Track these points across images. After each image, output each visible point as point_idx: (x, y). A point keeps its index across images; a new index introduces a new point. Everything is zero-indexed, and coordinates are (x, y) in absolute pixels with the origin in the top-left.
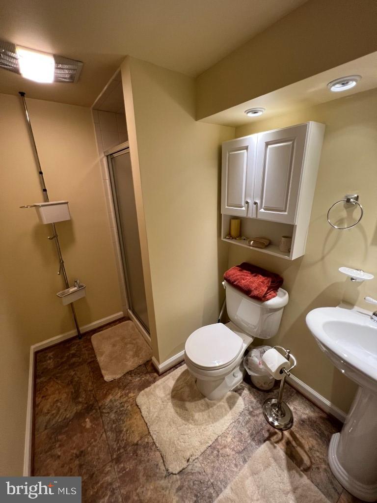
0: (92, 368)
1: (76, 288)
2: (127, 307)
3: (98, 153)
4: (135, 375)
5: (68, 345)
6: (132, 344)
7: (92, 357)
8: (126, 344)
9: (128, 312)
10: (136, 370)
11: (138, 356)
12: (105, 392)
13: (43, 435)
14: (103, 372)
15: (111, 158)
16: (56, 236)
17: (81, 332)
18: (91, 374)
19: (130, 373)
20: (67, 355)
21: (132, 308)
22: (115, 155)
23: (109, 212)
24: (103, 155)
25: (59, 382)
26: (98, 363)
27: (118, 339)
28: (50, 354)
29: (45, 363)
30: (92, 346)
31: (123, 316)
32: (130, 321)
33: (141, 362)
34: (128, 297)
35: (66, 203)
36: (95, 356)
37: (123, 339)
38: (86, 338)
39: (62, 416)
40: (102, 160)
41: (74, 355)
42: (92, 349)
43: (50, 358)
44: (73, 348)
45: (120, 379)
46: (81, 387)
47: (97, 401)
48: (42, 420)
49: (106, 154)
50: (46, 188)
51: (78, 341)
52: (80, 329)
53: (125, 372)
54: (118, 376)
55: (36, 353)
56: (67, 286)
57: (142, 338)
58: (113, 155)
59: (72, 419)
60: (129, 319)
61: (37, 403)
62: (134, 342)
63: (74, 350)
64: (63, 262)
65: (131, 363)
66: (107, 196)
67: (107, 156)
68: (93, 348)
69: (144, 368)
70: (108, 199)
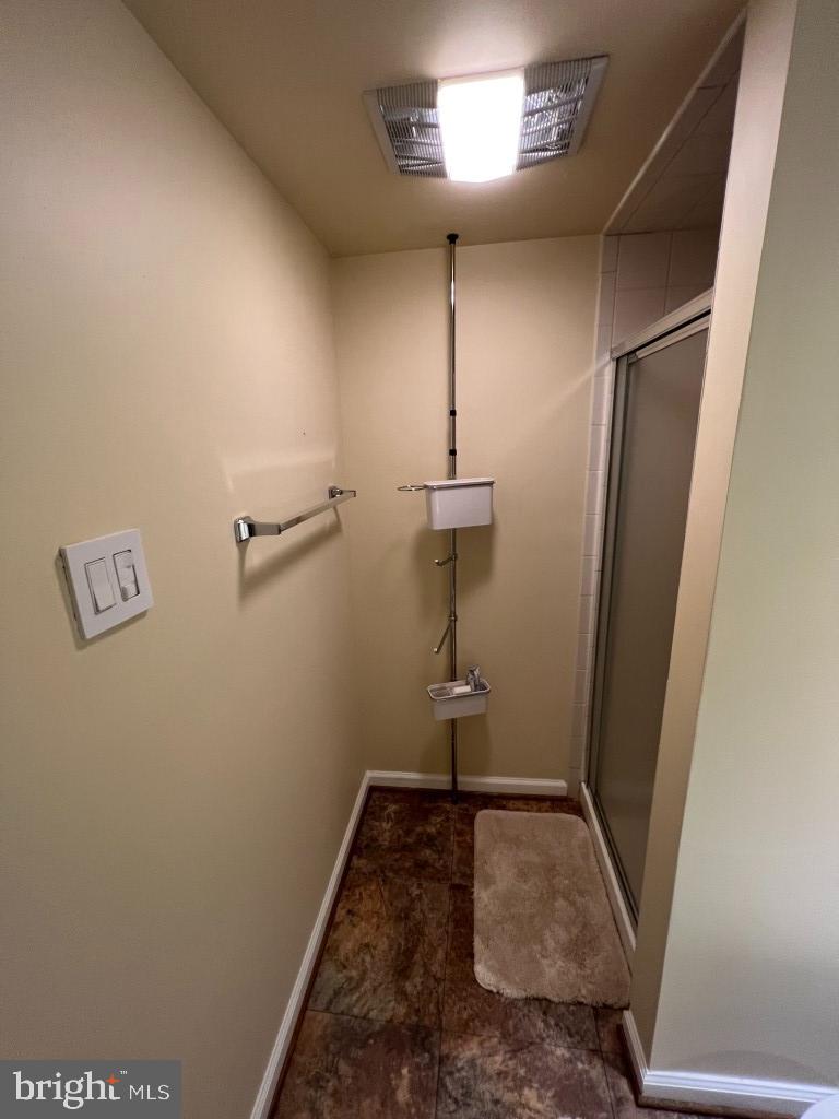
0: (456, 909)
1: (467, 689)
2: (583, 777)
3: (595, 354)
4: (557, 1025)
5: (427, 806)
6: (573, 903)
7: (464, 875)
8: (554, 893)
9: (580, 790)
10: (562, 1009)
11: (581, 965)
12: (465, 1016)
13: (321, 1021)
14: (478, 944)
15: (628, 363)
16: (453, 558)
17: (459, 788)
18: (450, 928)
19: (542, 1004)
20: (419, 829)
21: (593, 783)
22: (641, 354)
23: (591, 513)
24: (608, 358)
25: (386, 894)
26: (472, 902)
27: (537, 860)
28: (392, 808)
29: (377, 824)
30: (473, 839)
31: (565, 794)
32: (580, 820)
33: (585, 993)
34: (590, 749)
35: (490, 484)
36: (471, 877)
37: (550, 869)
38: (467, 809)
39: (362, 1002)
40: (600, 374)
41: (430, 841)
42: (471, 849)
43: (389, 818)
44: (434, 819)
45: (513, 1002)
46: (420, 948)
47: (440, 1029)
48: (333, 976)
49: (616, 355)
50: (457, 448)
51: (448, 806)
52: (460, 778)
53: (532, 992)
54: (510, 991)
55: (372, 789)
56: (452, 676)
57: (605, 900)
58: (637, 353)
59: (378, 1032)
60: (579, 810)
61: (337, 920)
62: (579, 900)
63: (435, 825)
64: (455, 620)
65: (555, 976)
66: (593, 469)
67: (618, 360)
68: (473, 847)
69: (589, 1024)
70: (594, 477)
